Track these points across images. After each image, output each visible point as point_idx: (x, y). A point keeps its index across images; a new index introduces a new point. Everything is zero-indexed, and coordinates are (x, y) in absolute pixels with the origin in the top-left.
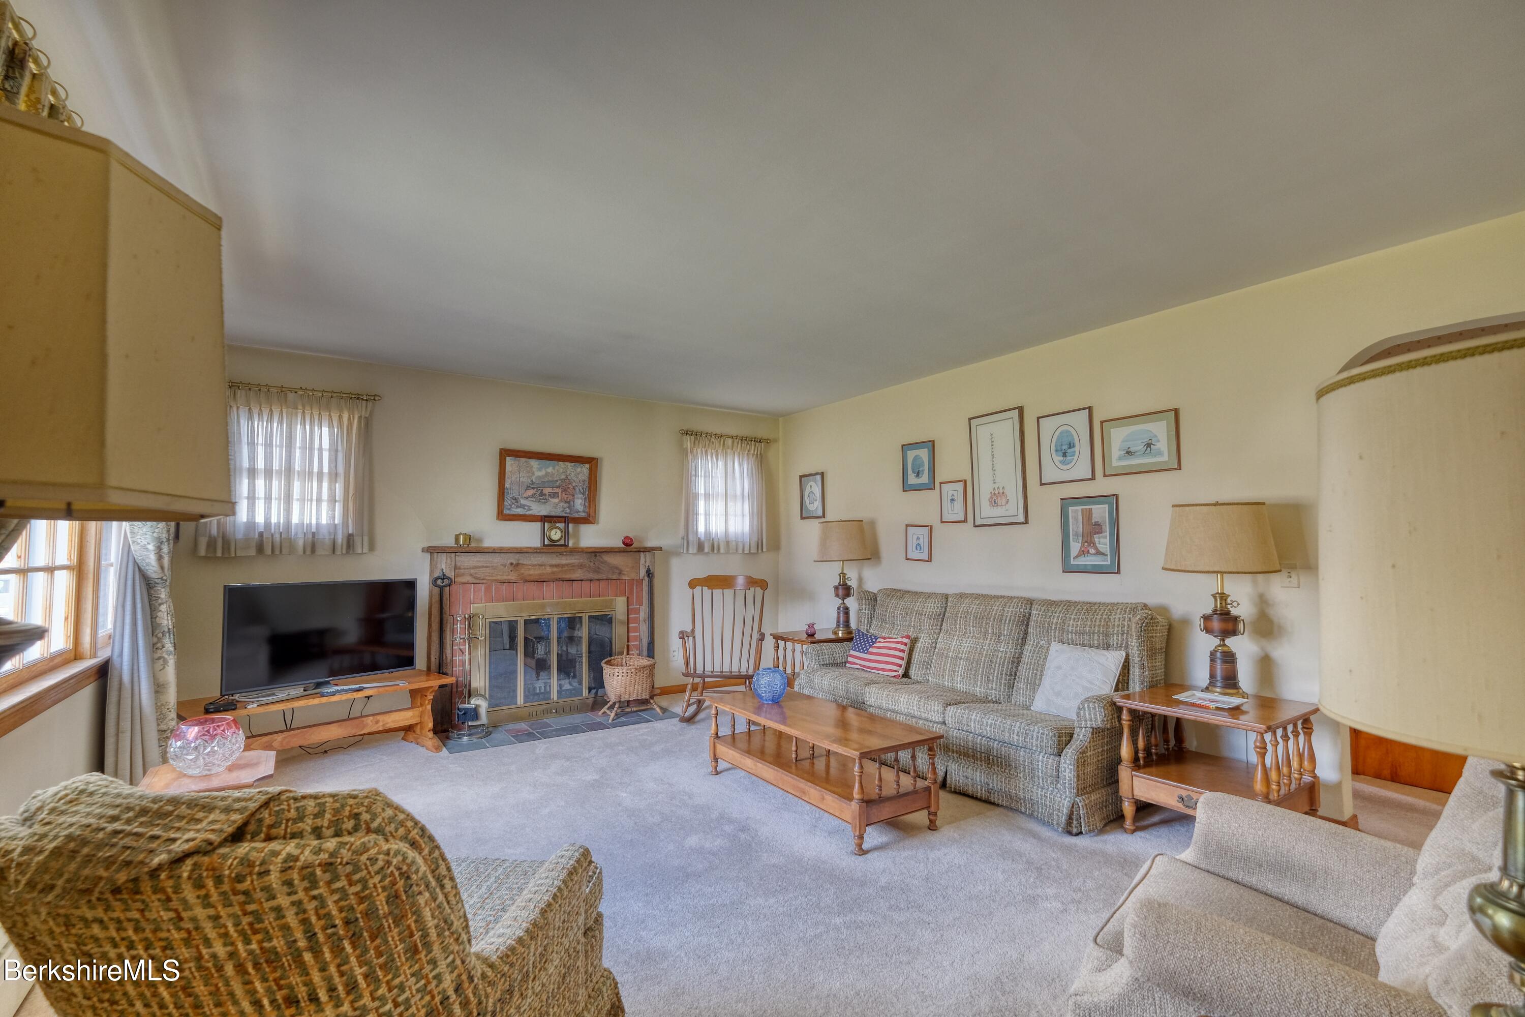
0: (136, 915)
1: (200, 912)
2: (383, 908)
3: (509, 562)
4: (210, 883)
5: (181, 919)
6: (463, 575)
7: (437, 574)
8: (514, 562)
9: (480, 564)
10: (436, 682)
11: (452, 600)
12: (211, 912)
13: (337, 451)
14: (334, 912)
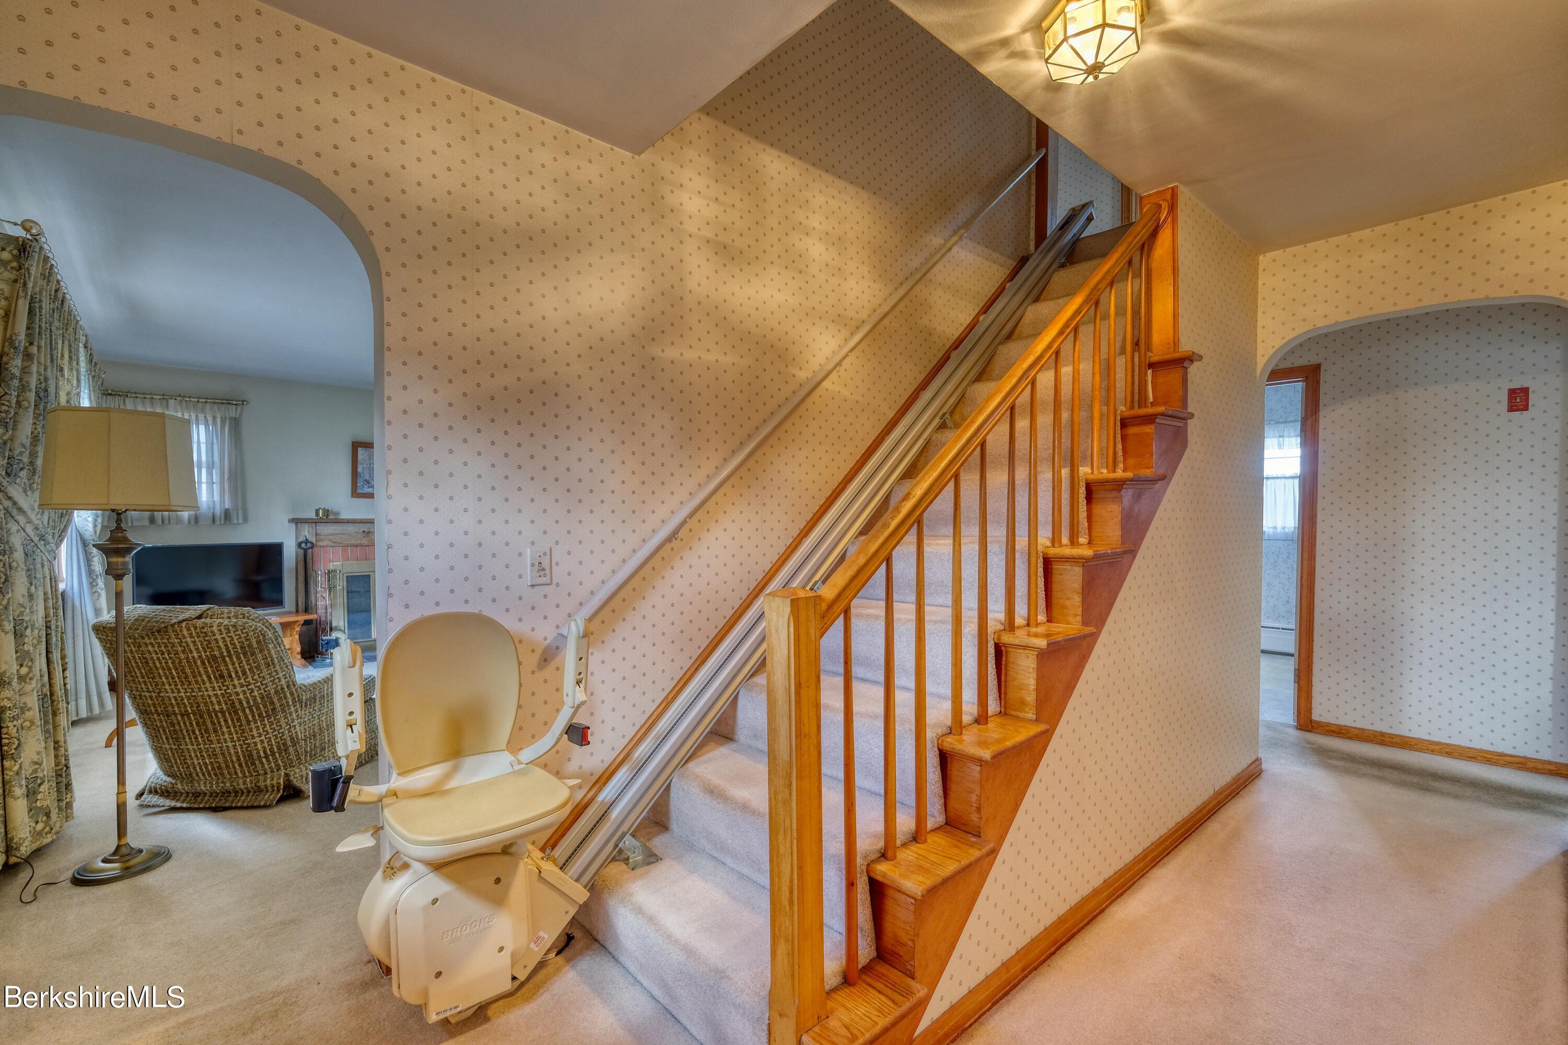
0: (165, 641)
1: (189, 640)
2: (255, 645)
3: (361, 530)
4: (192, 629)
5: (182, 642)
6: (323, 540)
7: (301, 539)
8: (366, 530)
9: (336, 532)
10: (302, 618)
11: (314, 559)
12: (193, 639)
13: (212, 444)
14: (237, 643)
